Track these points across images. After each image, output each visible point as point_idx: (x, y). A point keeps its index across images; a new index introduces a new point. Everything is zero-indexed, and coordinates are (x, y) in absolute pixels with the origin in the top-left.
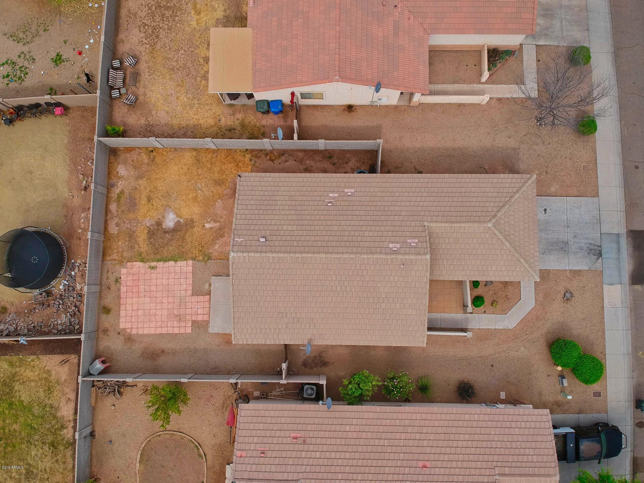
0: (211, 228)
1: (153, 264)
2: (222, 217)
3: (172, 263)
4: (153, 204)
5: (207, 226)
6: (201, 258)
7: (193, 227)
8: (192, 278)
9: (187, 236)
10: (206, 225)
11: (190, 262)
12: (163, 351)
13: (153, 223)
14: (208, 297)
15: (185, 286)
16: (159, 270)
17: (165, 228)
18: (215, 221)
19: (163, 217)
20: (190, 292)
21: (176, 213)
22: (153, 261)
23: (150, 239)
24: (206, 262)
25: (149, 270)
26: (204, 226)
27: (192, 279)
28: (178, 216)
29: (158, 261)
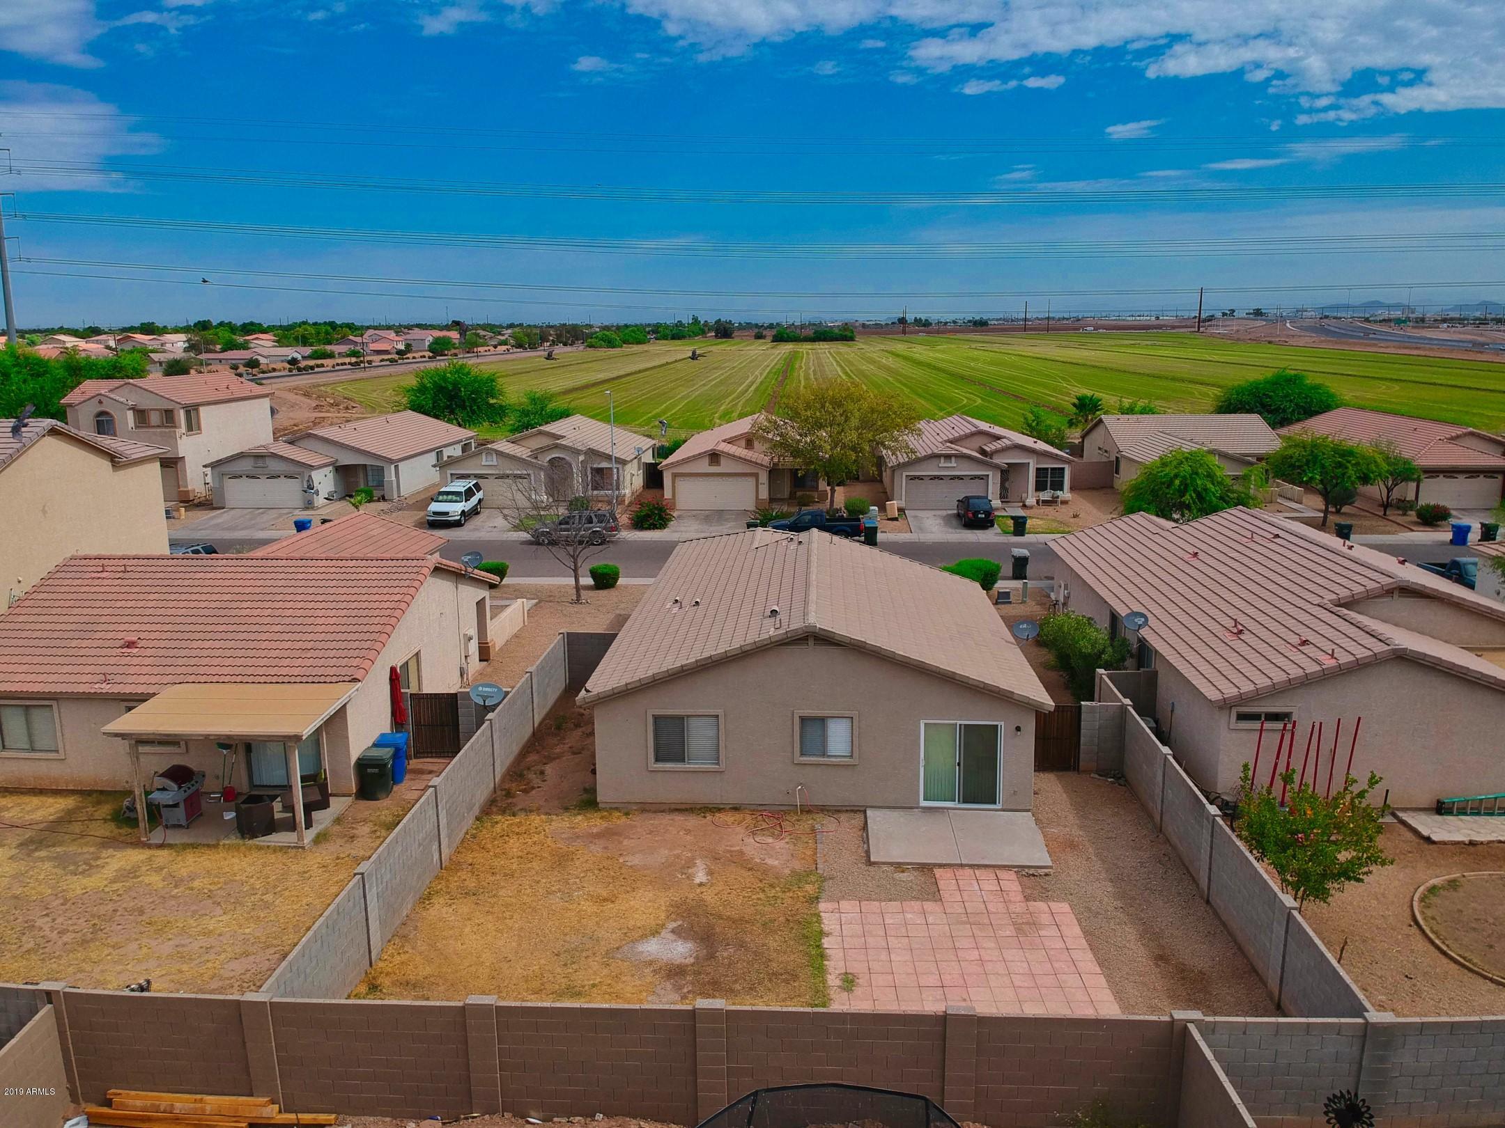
0: (710, 873)
1: (833, 980)
2: (678, 856)
3: (826, 942)
4: (594, 986)
5: (701, 877)
6: (809, 888)
7: (701, 903)
8: (880, 900)
9: (734, 914)
10: (697, 881)
11: (822, 906)
12: (1161, 958)
13: (669, 986)
14: (938, 872)
15: (909, 916)
16: (857, 967)
17: (697, 958)
18: (690, 863)
19: (651, 963)
20: (929, 906)
21: (644, 937)
22: (824, 982)
23: (732, 991)
24: (823, 879)
25: (858, 991)
26: (701, 885)
27: (883, 904)
28: (655, 933)
29: (821, 971)
